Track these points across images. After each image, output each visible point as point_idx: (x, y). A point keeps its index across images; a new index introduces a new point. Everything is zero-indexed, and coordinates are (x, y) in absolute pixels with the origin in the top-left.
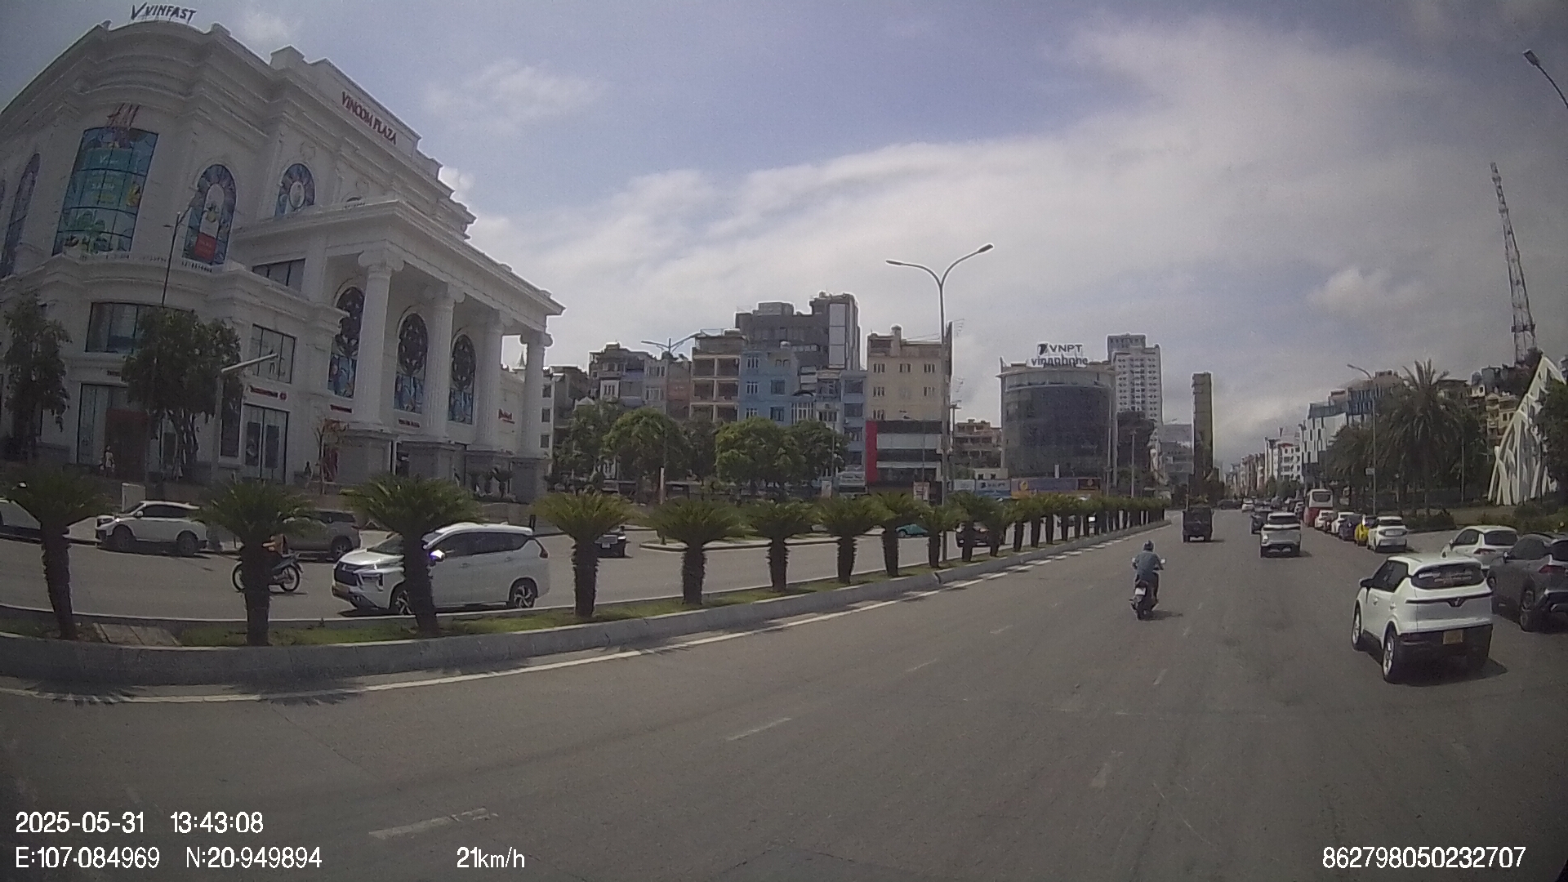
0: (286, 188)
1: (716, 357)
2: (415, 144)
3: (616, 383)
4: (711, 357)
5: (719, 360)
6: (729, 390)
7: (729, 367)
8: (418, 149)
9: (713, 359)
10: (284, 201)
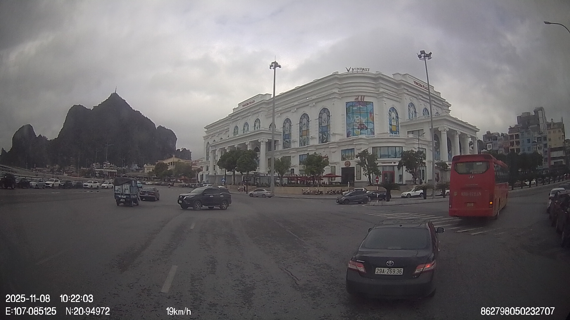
0: (409, 110)
1: (514, 134)
2: (433, 89)
3: (491, 144)
4: (513, 134)
5: (515, 135)
6: (518, 143)
7: (517, 136)
8: (434, 90)
9: (513, 135)
10: (410, 113)
